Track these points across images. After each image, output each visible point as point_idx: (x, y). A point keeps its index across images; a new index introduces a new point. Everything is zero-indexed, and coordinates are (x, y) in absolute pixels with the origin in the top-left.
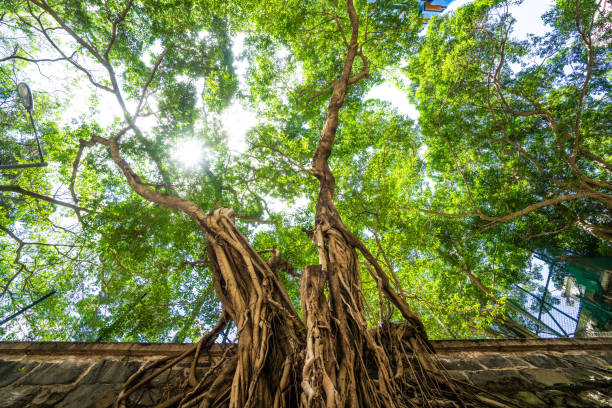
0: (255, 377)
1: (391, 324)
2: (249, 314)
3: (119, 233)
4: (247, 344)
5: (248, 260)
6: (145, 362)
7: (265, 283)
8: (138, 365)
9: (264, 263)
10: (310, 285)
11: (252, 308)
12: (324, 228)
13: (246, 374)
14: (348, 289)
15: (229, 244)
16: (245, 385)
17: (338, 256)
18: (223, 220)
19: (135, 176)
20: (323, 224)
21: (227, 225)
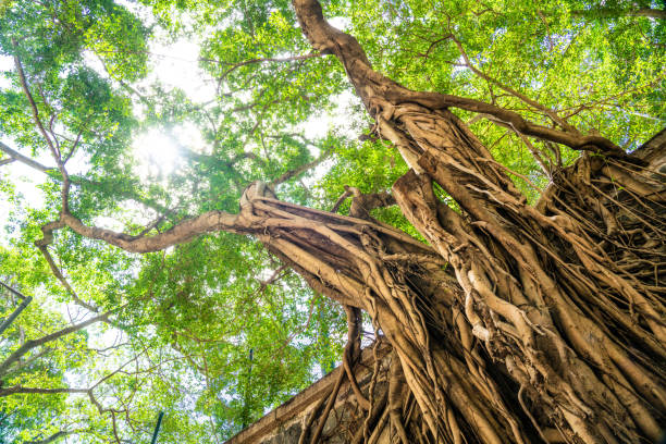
0: (427, 357)
1: (565, 171)
2: (372, 293)
3: (166, 308)
4: (394, 327)
5: (323, 230)
6: (303, 419)
7: (365, 242)
8: (298, 427)
9: (347, 218)
10: (414, 207)
11: (370, 283)
12: (387, 114)
13: (416, 359)
14: (472, 171)
15: (287, 229)
16: (422, 371)
17: (432, 138)
18: (259, 205)
19: (121, 237)
20: (381, 110)
21: (267, 208)
